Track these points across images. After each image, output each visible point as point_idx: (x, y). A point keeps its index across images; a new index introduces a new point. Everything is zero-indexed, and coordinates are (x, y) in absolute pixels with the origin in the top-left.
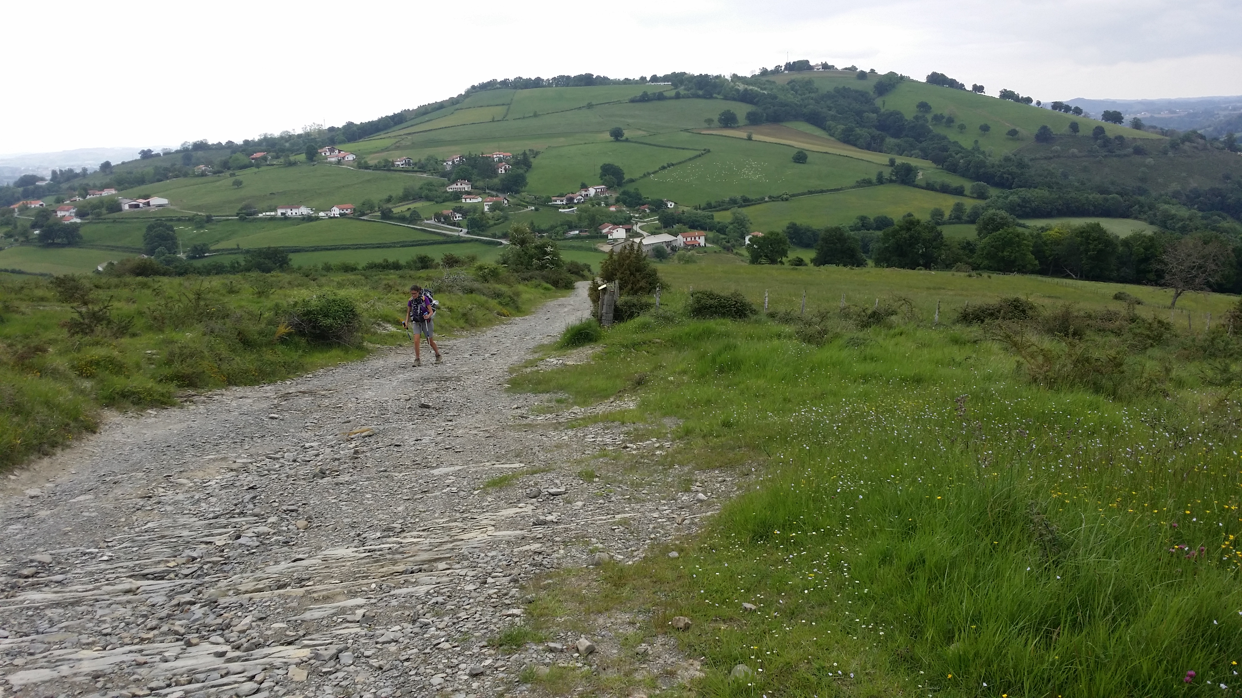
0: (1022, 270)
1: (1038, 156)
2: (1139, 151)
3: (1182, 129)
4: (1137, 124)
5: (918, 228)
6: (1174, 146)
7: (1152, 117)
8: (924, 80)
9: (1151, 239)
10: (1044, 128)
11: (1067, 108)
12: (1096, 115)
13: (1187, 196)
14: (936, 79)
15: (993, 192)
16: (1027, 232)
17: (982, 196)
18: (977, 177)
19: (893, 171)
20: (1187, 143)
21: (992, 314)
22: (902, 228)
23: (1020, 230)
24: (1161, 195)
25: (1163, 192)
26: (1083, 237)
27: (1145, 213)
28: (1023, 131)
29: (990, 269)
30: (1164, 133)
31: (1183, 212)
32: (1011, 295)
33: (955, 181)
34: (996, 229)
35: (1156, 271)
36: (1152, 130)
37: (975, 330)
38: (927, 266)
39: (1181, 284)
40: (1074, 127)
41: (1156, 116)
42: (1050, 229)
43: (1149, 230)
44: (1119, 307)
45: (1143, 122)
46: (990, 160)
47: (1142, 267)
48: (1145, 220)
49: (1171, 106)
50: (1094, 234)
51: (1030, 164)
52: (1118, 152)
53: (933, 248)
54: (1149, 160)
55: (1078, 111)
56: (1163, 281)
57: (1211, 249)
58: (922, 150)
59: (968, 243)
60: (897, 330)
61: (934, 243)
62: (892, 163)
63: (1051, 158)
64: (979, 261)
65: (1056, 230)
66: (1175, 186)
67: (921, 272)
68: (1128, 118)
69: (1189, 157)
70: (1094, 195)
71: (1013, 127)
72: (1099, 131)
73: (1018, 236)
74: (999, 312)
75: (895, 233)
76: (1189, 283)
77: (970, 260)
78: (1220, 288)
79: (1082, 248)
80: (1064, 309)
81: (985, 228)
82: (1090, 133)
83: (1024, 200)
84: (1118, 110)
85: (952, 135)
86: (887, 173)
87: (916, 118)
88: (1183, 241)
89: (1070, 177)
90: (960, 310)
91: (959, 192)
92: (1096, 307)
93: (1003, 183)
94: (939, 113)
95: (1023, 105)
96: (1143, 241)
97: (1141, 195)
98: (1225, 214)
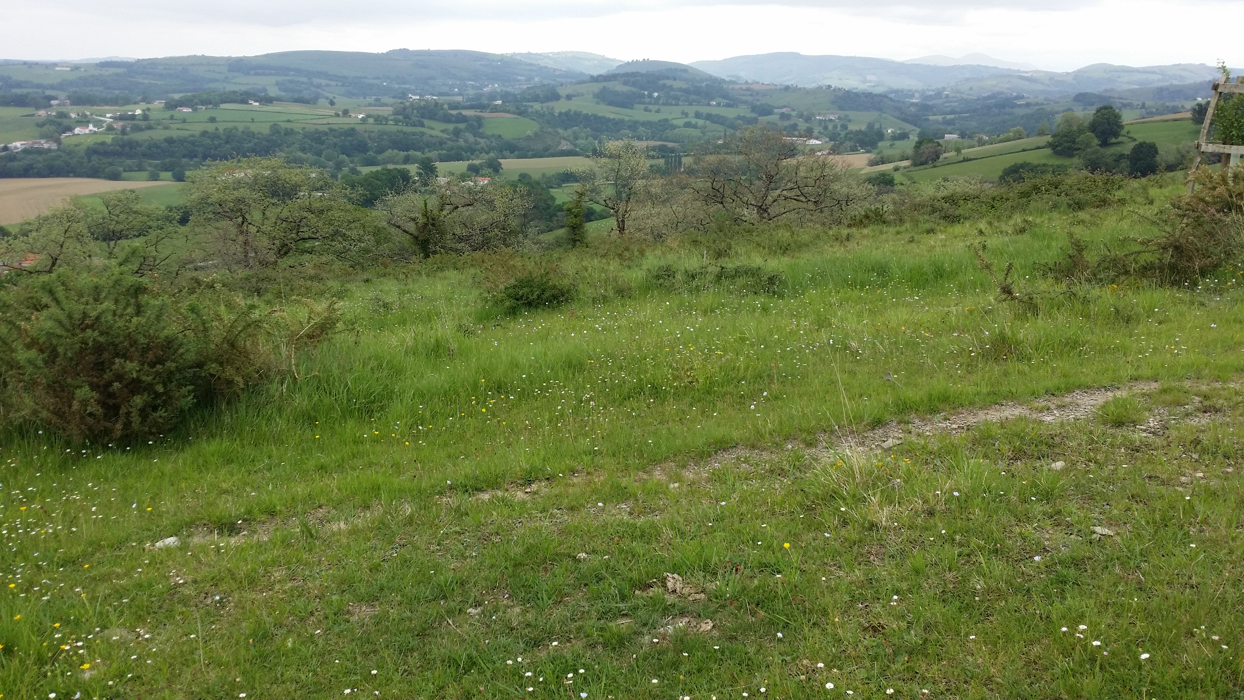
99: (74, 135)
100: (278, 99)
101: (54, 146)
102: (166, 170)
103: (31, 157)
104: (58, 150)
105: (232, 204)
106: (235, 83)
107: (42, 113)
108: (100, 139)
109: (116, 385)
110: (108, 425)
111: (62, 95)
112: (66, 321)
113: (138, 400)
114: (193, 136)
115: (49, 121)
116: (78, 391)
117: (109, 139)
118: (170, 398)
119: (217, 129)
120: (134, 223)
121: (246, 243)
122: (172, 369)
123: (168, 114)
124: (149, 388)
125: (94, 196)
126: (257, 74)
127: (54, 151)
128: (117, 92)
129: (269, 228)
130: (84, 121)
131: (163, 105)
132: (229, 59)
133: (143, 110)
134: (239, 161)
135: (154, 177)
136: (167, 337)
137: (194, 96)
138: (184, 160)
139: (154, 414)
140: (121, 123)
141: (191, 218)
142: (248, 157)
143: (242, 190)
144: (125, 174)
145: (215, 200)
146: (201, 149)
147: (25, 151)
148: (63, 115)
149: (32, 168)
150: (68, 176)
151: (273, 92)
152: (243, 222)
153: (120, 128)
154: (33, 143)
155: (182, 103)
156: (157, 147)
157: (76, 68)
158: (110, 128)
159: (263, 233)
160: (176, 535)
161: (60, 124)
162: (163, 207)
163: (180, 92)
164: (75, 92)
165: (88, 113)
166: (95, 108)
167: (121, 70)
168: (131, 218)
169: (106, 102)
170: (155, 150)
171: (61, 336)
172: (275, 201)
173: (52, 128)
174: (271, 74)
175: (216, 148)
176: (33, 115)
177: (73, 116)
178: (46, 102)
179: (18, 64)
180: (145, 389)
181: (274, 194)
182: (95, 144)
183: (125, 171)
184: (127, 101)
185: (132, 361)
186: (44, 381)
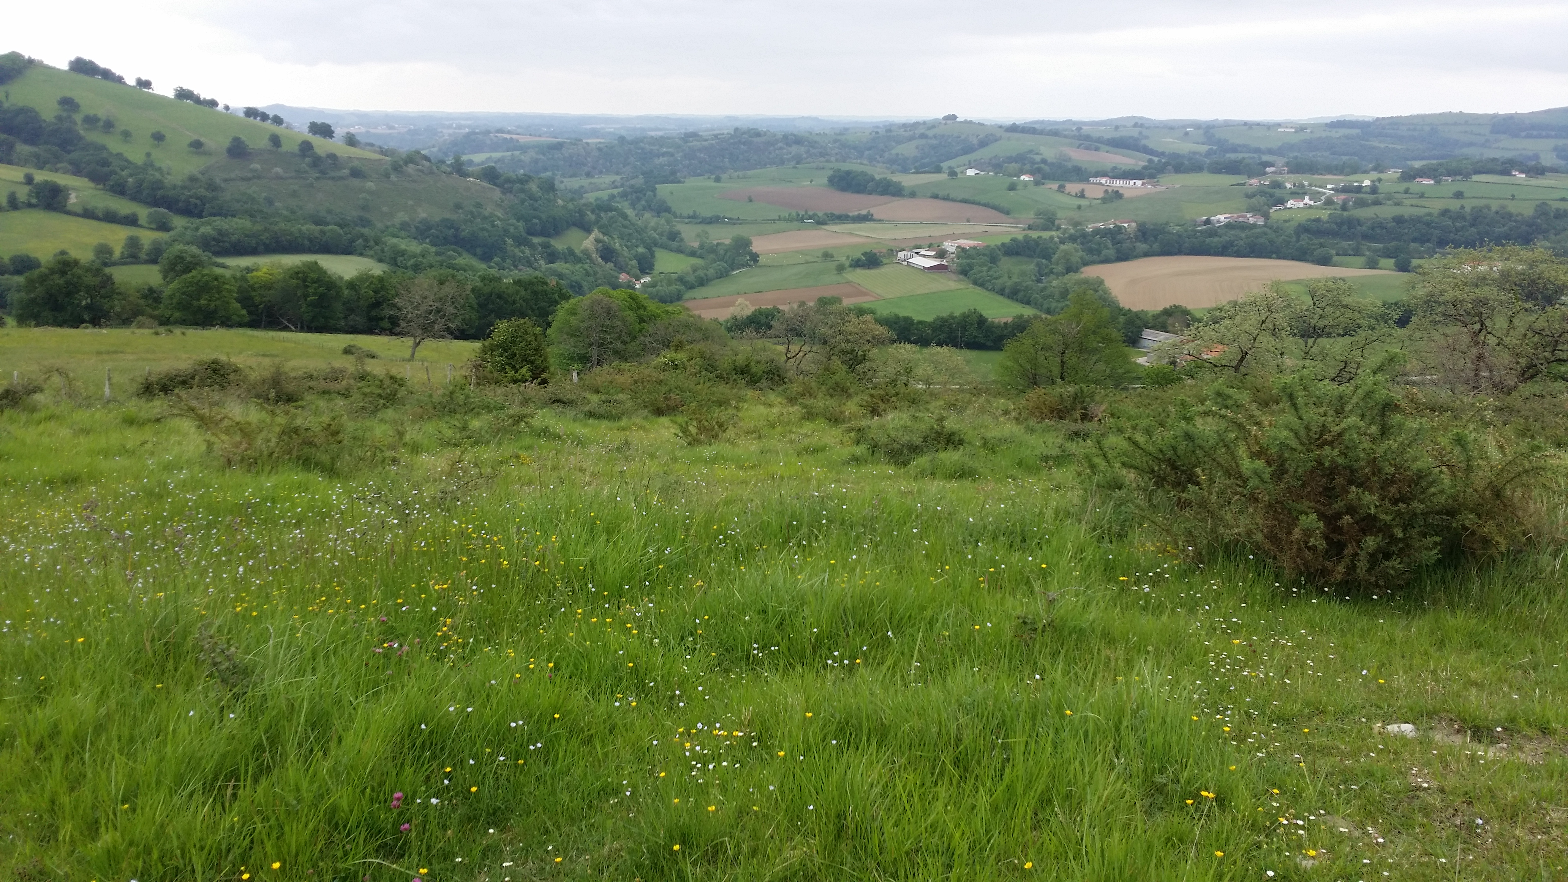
0: (227, 323)
1: (233, 175)
2: (356, 173)
3: (404, 149)
4: (351, 140)
5: (76, 271)
6: (397, 168)
7: (368, 132)
8: (65, 67)
9: (381, 280)
10: (237, 141)
11: (264, 117)
12: (300, 128)
13: (417, 228)
14: (82, 67)
15: (179, 222)
16: (228, 273)
17: (164, 227)
18: (155, 202)
19: (31, 191)
20: (411, 165)
21: (184, 383)
22: (52, 271)
23: (218, 271)
24: (387, 227)
25: (389, 224)
26: (298, 278)
27: (371, 248)
28: (210, 143)
29: (183, 323)
30: (383, 152)
31: (414, 247)
32: (208, 355)
33: (125, 207)
34: (187, 269)
35: (389, 318)
36: (369, 148)
37: (158, 405)
38: (95, 322)
39: (420, 331)
40: (275, 140)
41: (372, 131)
42: (257, 270)
43: (377, 269)
44: (348, 364)
45: (358, 138)
46: (169, 180)
47: (373, 313)
48: (372, 257)
49: (388, 119)
50: (312, 275)
51: (223, 185)
52: (333, 174)
53: (101, 297)
54: (370, 185)
55: (278, 120)
56: (398, 329)
57: (449, 289)
58: (71, 163)
59: (151, 290)
60: (43, 414)
61: (103, 291)
62: (29, 180)
63: (249, 179)
64: (167, 313)
65: (265, 270)
66: (401, 217)
67: (88, 331)
68: (339, 132)
69: (414, 181)
70: (307, 226)
71: (195, 137)
72: (306, 147)
73: (216, 279)
74: (193, 378)
75: (43, 278)
76: (428, 331)
77: (156, 313)
78: (462, 335)
79: (299, 293)
80: (273, 370)
81: (172, 270)
82: (296, 149)
83: (220, 232)
84: (327, 122)
85: (114, 145)
86: (23, 193)
87: (59, 118)
88: (416, 281)
89: (277, 204)
90: (140, 380)
91: (131, 221)
92: (317, 364)
93: (188, 211)
94: (92, 112)
95: (207, 109)
96: (372, 283)
97: (363, 226)
98: (460, 250)
99: (1286, 208)
100: (1554, 170)
101: (1261, 221)
102: (1389, 257)
103: (1233, 232)
104: (1265, 226)
105: (1470, 306)
106: (1498, 148)
107: (1254, 182)
108: (1315, 214)
109: (1347, 518)
110: (1329, 565)
111: (1280, 161)
112: (1302, 432)
113: (1371, 542)
114: (1430, 214)
115: (1261, 192)
116: (1303, 518)
117: (1324, 215)
118: (1408, 546)
119: (1462, 207)
120: (1341, 319)
121: (1480, 358)
122: (1418, 511)
123: (1403, 186)
124: (1385, 530)
125: (1297, 282)
126: (1529, 136)
127: (1260, 226)
128: (1344, 158)
129: (1515, 341)
130: (1298, 193)
131: (1399, 175)
132: (1495, 116)
133: (1373, 181)
134: (1490, 251)
135: (1372, 264)
136: (1419, 470)
137: (1440, 165)
138: (1413, 245)
139: (1387, 563)
140: (1343, 196)
141: (1413, 318)
142: (1503, 245)
143: (1487, 288)
144: (1336, 259)
145: (1448, 298)
146: (1437, 232)
147: (1228, 226)
148: (1277, 185)
149: (1232, 245)
150: (1270, 257)
151: (1548, 159)
152: (1480, 331)
153: (1340, 202)
154: (1239, 217)
155: (1422, 173)
156: (1382, 228)
157: (1301, 128)
158: (1329, 202)
159: (1505, 347)
160: (1414, 724)
161: (1271, 196)
162: (1379, 303)
163: (1423, 159)
164: (1296, 158)
165: (1306, 183)
166: (1316, 176)
167: (1355, 132)
168: (1338, 313)
169: (1330, 170)
170: (1378, 231)
171: (1295, 450)
172: (1529, 305)
173: (1263, 199)
174: (1548, 137)
175: (1457, 230)
176: (1244, 184)
177: (1288, 186)
178: (1259, 169)
179: (1238, 125)
180: (1380, 530)
181: (1530, 296)
182: (1309, 220)
183: (1338, 255)
184: (1355, 170)
185: (1372, 493)
186: (1267, 498)
